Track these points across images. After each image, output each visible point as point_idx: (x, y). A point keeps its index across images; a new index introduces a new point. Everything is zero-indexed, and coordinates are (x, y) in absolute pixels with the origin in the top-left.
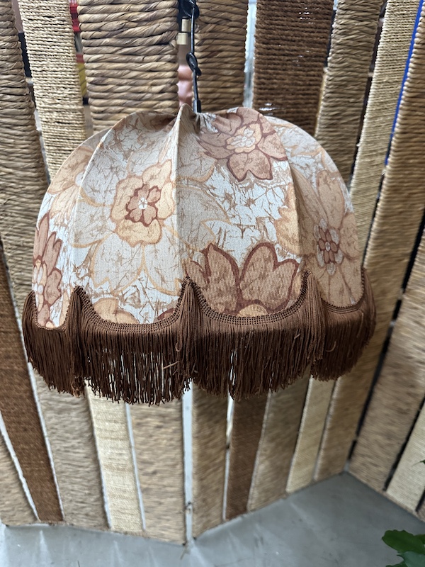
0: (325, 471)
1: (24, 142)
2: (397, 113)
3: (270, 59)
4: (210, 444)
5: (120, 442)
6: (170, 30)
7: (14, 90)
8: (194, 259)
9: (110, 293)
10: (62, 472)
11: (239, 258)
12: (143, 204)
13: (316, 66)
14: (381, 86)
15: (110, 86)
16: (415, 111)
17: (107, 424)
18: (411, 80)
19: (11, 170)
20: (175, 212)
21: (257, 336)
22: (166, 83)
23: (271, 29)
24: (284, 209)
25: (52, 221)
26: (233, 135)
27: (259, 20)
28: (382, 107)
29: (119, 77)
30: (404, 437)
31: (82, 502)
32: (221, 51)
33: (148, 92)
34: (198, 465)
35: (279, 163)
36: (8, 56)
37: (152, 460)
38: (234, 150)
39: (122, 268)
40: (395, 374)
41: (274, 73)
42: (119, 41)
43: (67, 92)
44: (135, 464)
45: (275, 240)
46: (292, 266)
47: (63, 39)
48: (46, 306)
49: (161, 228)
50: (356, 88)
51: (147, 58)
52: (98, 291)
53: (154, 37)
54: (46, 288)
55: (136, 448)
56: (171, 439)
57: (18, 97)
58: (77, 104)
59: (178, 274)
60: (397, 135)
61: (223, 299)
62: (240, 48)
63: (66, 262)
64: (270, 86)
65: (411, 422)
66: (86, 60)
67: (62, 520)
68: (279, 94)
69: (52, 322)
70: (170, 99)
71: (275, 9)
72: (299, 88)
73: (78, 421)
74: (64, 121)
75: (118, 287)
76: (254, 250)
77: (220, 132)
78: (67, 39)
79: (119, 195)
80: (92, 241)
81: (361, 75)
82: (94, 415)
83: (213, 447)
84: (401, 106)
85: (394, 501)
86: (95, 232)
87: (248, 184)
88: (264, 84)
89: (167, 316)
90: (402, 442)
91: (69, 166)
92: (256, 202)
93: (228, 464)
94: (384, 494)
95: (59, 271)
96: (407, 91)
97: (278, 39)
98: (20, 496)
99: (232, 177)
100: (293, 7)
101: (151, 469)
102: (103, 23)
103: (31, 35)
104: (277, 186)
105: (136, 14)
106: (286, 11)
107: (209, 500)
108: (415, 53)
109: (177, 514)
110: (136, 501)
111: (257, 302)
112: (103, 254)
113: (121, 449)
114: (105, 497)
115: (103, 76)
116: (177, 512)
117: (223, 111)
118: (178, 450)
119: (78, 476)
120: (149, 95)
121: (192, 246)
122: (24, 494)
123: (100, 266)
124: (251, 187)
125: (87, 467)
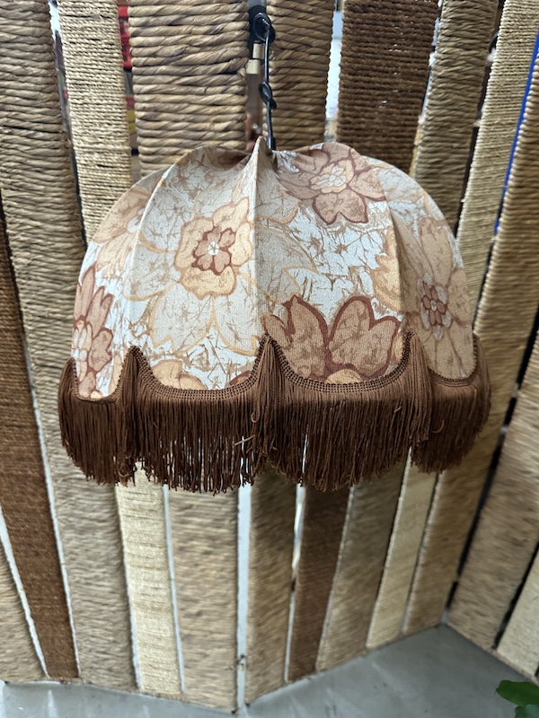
0: (416, 621)
1: (56, 189)
2: (511, 162)
3: (357, 93)
4: (271, 578)
5: (156, 572)
6: (239, 57)
7: (48, 127)
8: (275, 313)
9: (173, 354)
10: (81, 612)
11: (328, 313)
12: (214, 249)
13: (413, 103)
14: (492, 128)
15: (164, 123)
16: (533, 160)
17: (141, 548)
18: (528, 123)
19: (38, 223)
20: (253, 257)
21: (350, 408)
22: (232, 120)
23: (359, 57)
24: (382, 257)
25: (98, 275)
26: (318, 175)
27: (345, 46)
28: (492, 155)
29: (175, 112)
30: (520, 576)
31: (104, 653)
32: (299, 82)
33: (209, 130)
34: (256, 605)
35: (376, 204)
36: (43, 86)
37: (197, 598)
38: (320, 190)
39: (187, 325)
40: (508, 494)
41: (362, 110)
42: (177, 70)
43: (111, 129)
44: (175, 602)
45: (371, 293)
46: (392, 325)
47: (110, 66)
48: (91, 374)
49: (235, 276)
50: (461, 130)
51: (210, 90)
52: (158, 351)
53: (219, 65)
54: (90, 354)
55: (178, 581)
56: (222, 569)
57: (52, 135)
58: (123, 144)
59: (256, 330)
60: (511, 190)
61: (310, 362)
62: (321, 79)
63: (119, 319)
64: (357, 126)
65: (530, 557)
66: (137, 92)
67: (77, 676)
68: (367, 136)
69: (98, 391)
70: (235, 139)
71: (364, 34)
72: (391, 128)
73: (105, 544)
74: (106, 164)
75: (182, 347)
76: (346, 304)
77: (302, 171)
78: (115, 66)
79: (185, 240)
80: (152, 293)
81: (467, 115)
82: (125, 537)
83: (275, 582)
84: (515, 154)
85: (507, 662)
86: (155, 283)
87: (338, 228)
88: (349, 122)
89: (241, 380)
90: (517, 584)
91: (119, 210)
92: (349, 249)
93: (292, 606)
94: (494, 653)
95: (110, 331)
96: (524, 136)
97: (368, 70)
98: (26, 642)
99: (320, 220)
100: (386, 31)
101: (194, 610)
102: (159, 47)
103: (72, 61)
104: (374, 230)
105: (199, 37)
106: (378, 36)
107: (268, 653)
108: (533, 89)
109: (226, 670)
110: (174, 652)
111: (349, 366)
112: (165, 308)
113: (157, 582)
114: (133, 647)
115: (156, 111)
116: (226, 667)
117: (305, 148)
118: (230, 585)
119: (101, 617)
120: (210, 134)
121: (273, 297)
122: (31, 639)
123: (161, 322)
124: (343, 231)
125: (113, 606)
